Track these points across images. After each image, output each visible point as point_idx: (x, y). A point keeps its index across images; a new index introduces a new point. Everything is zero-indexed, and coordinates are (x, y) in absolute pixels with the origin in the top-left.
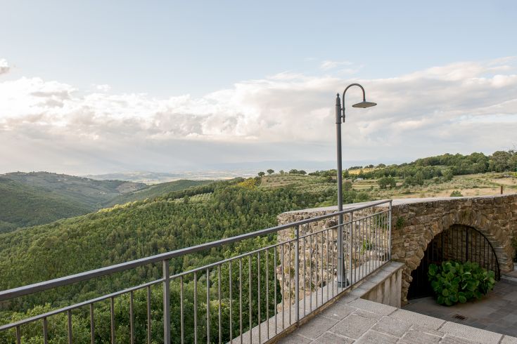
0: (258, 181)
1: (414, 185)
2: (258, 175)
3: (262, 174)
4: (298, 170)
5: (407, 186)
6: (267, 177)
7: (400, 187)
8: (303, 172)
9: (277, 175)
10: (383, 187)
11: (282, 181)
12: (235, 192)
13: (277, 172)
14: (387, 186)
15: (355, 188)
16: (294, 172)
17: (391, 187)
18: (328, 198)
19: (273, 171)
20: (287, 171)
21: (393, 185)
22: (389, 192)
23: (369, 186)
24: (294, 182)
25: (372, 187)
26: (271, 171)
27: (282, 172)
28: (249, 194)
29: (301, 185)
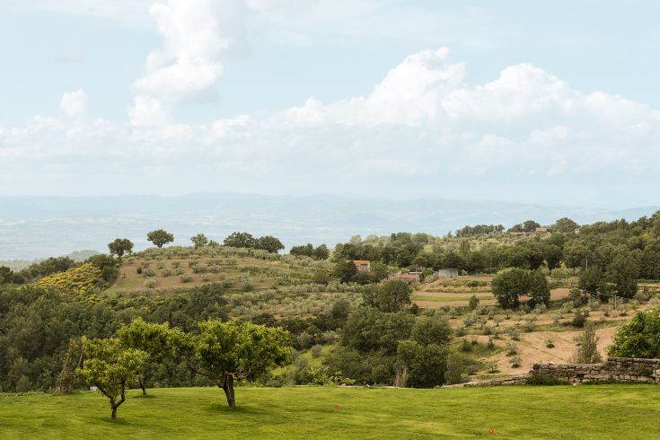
0: (106, 269)
1: (604, 300)
2: (107, 252)
3: (121, 246)
4: (257, 235)
5: (585, 301)
6: (141, 255)
7: (559, 304)
8: (271, 245)
9: (181, 253)
10: (508, 303)
11: (189, 273)
12: (20, 305)
13: (183, 240)
14: (523, 298)
15: (420, 304)
16: (240, 241)
17: (532, 304)
18: (327, 335)
19: (169, 238)
20: (219, 237)
21: (541, 299)
22: (522, 319)
23: (462, 300)
24: (231, 277)
25: (474, 303)
26: (160, 237)
27: (200, 240)
28: (67, 314)
29: (248, 289)
